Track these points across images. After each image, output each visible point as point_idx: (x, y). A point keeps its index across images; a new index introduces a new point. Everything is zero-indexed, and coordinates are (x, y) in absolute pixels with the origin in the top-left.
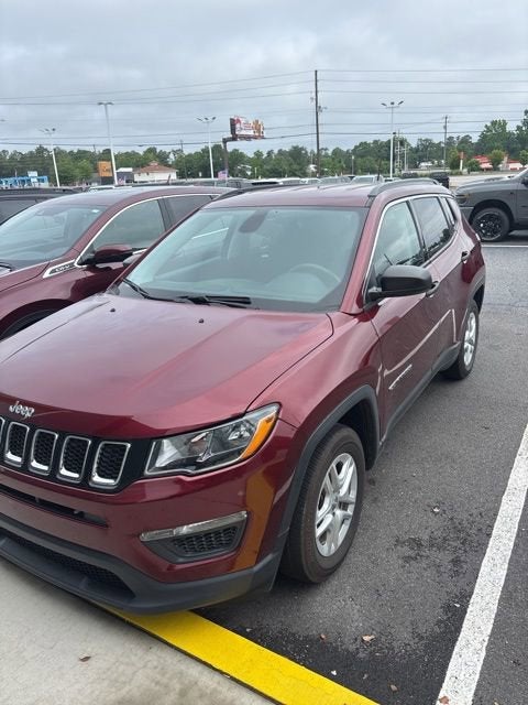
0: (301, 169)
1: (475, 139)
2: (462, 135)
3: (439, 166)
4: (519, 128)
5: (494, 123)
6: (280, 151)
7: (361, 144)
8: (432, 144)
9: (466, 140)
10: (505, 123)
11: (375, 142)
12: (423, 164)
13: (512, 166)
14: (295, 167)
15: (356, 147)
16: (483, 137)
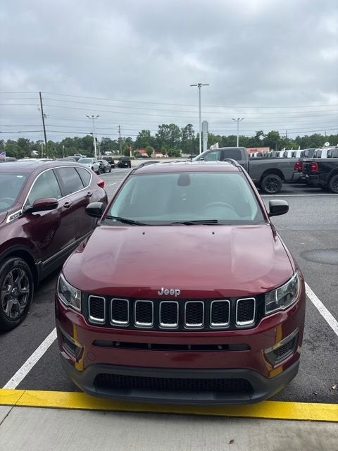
0: (27, 153)
1: (134, 139)
2: (127, 137)
3: (116, 154)
4: (157, 135)
5: (143, 131)
6: (9, 141)
7: (67, 139)
8: (110, 141)
9: (128, 140)
10: (149, 132)
11: (76, 138)
12: (106, 152)
13: (157, 155)
14: (23, 151)
15: (63, 141)
16: (139, 139)
